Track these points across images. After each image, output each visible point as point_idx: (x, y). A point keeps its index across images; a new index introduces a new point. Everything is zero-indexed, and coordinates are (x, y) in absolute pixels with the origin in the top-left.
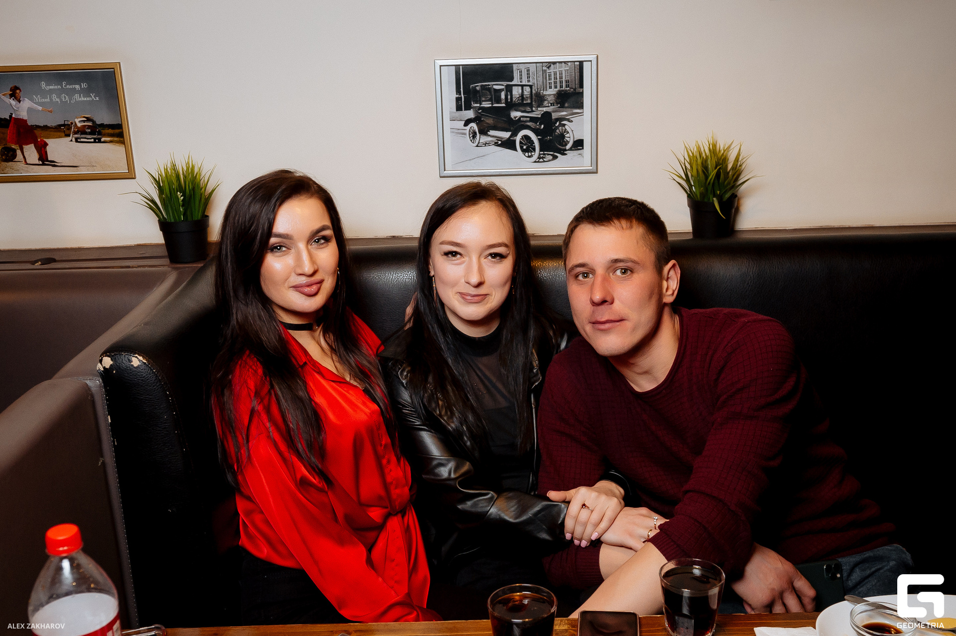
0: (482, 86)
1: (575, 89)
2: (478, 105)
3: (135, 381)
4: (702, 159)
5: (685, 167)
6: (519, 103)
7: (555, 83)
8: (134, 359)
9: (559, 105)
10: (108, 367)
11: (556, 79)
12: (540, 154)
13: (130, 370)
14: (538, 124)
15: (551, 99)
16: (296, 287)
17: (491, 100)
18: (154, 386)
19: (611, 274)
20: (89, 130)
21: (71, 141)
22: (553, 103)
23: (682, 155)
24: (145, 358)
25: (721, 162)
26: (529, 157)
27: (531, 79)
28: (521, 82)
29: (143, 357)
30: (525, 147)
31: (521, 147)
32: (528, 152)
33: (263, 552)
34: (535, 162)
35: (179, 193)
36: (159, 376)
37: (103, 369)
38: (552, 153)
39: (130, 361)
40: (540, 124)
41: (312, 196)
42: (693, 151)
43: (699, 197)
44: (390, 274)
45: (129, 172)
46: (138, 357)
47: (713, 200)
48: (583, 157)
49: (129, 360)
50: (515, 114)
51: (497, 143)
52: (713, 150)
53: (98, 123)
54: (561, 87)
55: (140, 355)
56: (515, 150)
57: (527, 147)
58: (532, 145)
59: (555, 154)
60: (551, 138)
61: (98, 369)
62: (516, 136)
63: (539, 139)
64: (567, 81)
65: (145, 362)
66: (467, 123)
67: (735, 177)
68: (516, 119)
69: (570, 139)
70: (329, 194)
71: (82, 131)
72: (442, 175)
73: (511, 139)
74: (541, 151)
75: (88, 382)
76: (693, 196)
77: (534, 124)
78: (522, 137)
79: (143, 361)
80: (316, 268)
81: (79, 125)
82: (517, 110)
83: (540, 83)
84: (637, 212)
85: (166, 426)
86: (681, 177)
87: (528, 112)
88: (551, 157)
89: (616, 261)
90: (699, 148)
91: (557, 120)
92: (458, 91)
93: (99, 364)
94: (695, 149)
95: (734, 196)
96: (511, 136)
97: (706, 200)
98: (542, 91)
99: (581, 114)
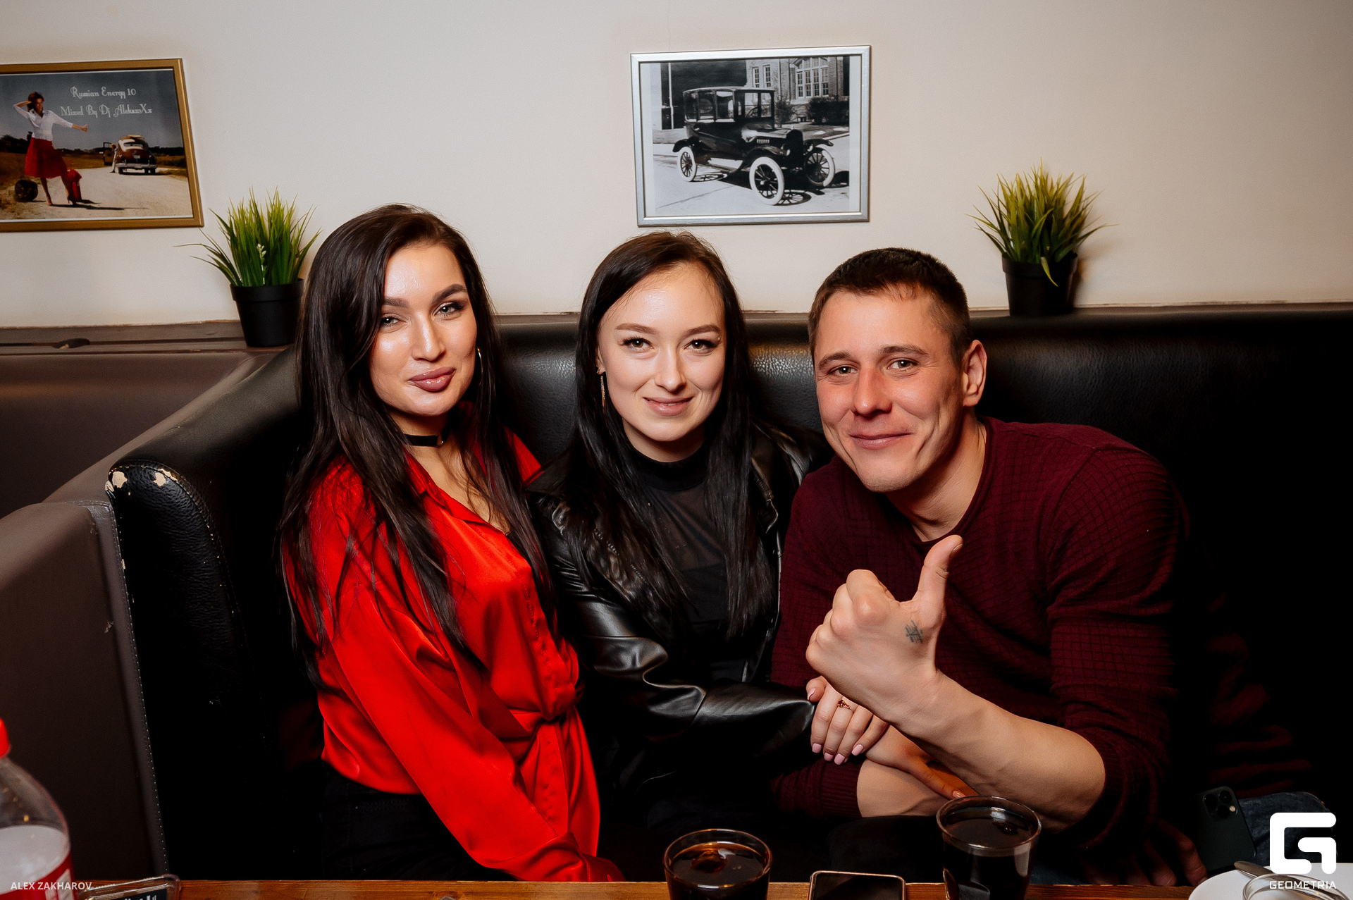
0: (700, 92)
1: (837, 97)
2: (695, 120)
3: (159, 508)
4: (1024, 198)
5: (1000, 211)
6: (754, 118)
7: (808, 87)
8: (158, 475)
9: (813, 121)
10: (120, 486)
11: (810, 82)
12: (784, 193)
13: (152, 491)
14: (782, 148)
15: (802, 111)
16: (415, 380)
17: (712, 113)
18: (187, 516)
19: (884, 368)
20: (139, 157)
21: (114, 172)
22: (805, 118)
23: (995, 193)
24: (176, 474)
25: (1053, 204)
26: (768, 197)
27: (772, 82)
28: (757, 86)
29: (172, 472)
30: (762, 183)
31: (757, 183)
32: (767, 190)
33: (355, 769)
34: (778, 204)
35: (259, 245)
36: (196, 501)
37: (113, 490)
38: (802, 191)
39: (153, 478)
40: (786, 149)
41: (436, 242)
42: (1010, 188)
43: (1019, 257)
44: (557, 365)
45: (194, 217)
46: (165, 472)
47: (1040, 261)
48: (848, 197)
49: (151, 476)
50: (749, 134)
51: (722, 176)
52: (1042, 186)
53: (151, 145)
54: (816, 93)
55: (167, 470)
56: (748, 186)
57: (766, 183)
58: (772, 179)
59: (807, 193)
60: (801, 169)
61: (106, 489)
62: (750, 166)
63: (783, 171)
64: (825, 85)
65: (175, 479)
66: (678, 146)
67: (1075, 226)
68: (751, 141)
69: (829, 170)
70: (461, 238)
71: (128, 158)
72: (641, 223)
73: (742, 170)
74: (785, 188)
75: (93, 509)
76: (1011, 255)
77: (775, 148)
78: (758, 167)
79: (172, 478)
80: (443, 350)
81: (124, 149)
82: (750, 129)
83: (786, 88)
84: (923, 273)
85: (206, 575)
86: (992, 225)
87: (768, 131)
88: (801, 198)
89: (892, 349)
90: (1021, 184)
91: (810, 142)
92: (665, 101)
93: (108, 482)
94: (1015, 185)
95: (1073, 255)
96: (742, 166)
97: (1029, 261)
98: (788, 100)
99: (846, 134)
